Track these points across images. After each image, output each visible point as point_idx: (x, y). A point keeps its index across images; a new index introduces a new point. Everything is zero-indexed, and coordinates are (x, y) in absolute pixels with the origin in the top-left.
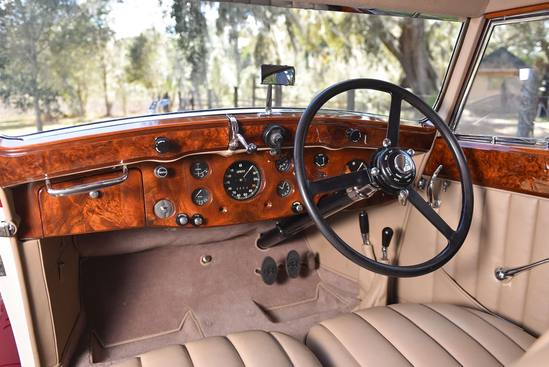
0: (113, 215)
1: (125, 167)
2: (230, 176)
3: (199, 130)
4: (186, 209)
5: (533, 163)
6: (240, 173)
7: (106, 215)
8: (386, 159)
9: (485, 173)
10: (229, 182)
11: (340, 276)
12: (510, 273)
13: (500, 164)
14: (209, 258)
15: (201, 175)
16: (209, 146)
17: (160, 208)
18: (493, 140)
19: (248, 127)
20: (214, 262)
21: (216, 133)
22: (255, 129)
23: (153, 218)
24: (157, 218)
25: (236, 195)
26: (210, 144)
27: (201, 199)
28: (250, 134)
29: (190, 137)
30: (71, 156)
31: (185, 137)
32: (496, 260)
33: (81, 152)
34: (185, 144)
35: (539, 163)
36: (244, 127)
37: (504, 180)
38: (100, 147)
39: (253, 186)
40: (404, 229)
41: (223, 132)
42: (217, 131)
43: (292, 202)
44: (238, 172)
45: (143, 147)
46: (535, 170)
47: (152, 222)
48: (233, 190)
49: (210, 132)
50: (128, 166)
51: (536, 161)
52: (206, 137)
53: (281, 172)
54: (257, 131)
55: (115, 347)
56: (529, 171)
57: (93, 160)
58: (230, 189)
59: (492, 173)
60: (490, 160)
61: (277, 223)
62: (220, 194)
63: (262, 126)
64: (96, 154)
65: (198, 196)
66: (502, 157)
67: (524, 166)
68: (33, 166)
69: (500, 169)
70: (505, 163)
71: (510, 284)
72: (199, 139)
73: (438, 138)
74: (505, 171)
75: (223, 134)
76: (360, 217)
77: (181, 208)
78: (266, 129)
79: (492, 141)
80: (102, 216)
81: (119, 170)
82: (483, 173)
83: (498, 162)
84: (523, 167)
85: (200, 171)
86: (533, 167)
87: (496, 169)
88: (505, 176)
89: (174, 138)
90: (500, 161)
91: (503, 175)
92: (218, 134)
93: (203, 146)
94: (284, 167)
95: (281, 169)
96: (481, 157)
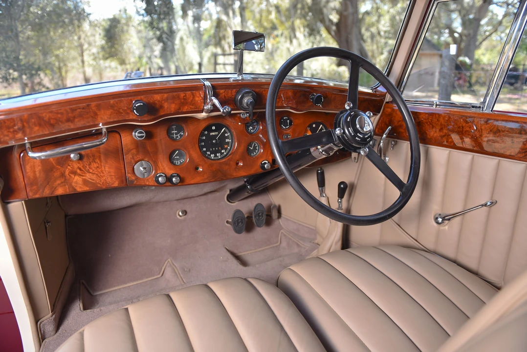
0: (95, 176)
1: (104, 130)
2: (204, 138)
3: (175, 94)
4: (164, 168)
6: (213, 135)
7: (88, 176)
8: (348, 120)
9: (428, 133)
10: (203, 144)
11: (300, 224)
12: (447, 218)
13: (441, 124)
14: (185, 212)
15: (177, 137)
16: (185, 109)
17: (139, 169)
18: (435, 105)
19: (222, 91)
20: (189, 216)
21: (192, 97)
22: (228, 92)
23: (134, 178)
24: (137, 178)
25: (210, 155)
26: (186, 107)
27: (177, 159)
28: (223, 97)
29: (167, 100)
30: (49, 119)
31: (162, 101)
32: (435, 208)
33: (59, 116)
34: (162, 107)
36: (217, 90)
38: (79, 110)
39: (226, 146)
40: (356, 182)
41: (198, 95)
42: (193, 94)
43: (261, 161)
44: (211, 134)
45: (121, 111)
47: (132, 181)
48: (207, 151)
49: (185, 96)
50: (107, 128)
52: (182, 101)
53: (251, 134)
54: (230, 95)
55: (102, 294)
56: (467, 131)
57: (72, 122)
58: (205, 149)
59: (433, 133)
60: (433, 121)
61: (245, 180)
62: (195, 154)
63: (234, 90)
64: (74, 117)
65: (175, 156)
66: (443, 119)
68: (12, 130)
69: (441, 130)
70: (446, 124)
71: (446, 227)
72: (175, 102)
73: (387, 102)
74: (445, 131)
75: (198, 97)
76: (318, 173)
77: (159, 168)
78: (238, 93)
79: (433, 105)
80: (84, 177)
81: (99, 133)
82: (426, 134)
84: (461, 127)
85: (176, 134)
86: (470, 127)
87: (438, 130)
88: (445, 136)
89: (151, 101)
91: (444, 134)
92: (194, 97)
93: (180, 109)
94: (253, 129)
95: (251, 131)
96: (425, 119)
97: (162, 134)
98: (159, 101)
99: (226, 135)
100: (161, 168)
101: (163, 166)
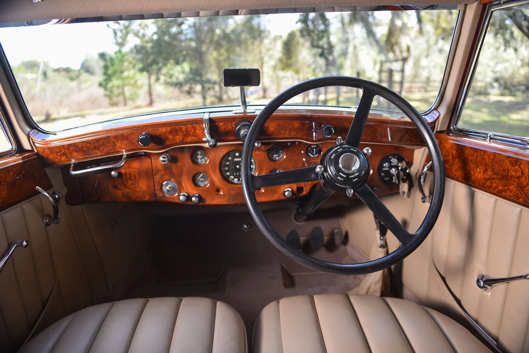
1: (125, 156)
2: (228, 163)
3: (177, 127)
4: (187, 189)
5: (517, 167)
6: (237, 161)
8: (332, 157)
9: (472, 173)
10: (227, 168)
12: (488, 282)
13: (486, 165)
15: (202, 161)
16: (189, 139)
18: (489, 138)
19: (221, 124)
21: (193, 129)
22: (228, 125)
23: (161, 195)
24: (164, 195)
25: (233, 179)
26: (189, 138)
27: (202, 181)
28: (223, 129)
29: (170, 132)
30: (82, 147)
31: (167, 133)
32: (479, 268)
33: (89, 145)
34: (167, 138)
35: (522, 168)
36: (217, 124)
37: (488, 183)
38: (101, 141)
41: (199, 128)
42: (193, 127)
43: (284, 188)
44: (235, 160)
45: (134, 141)
46: (518, 175)
47: (160, 197)
48: (231, 175)
49: (187, 129)
50: (127, 155)
51: (519, 165)
52: (185, 133)
53: (274, 161)
54: (229, 127)
56: (512, 176)
57: (98, 150)
58: (228, 174)
59: (478, 174)
60: (478, 160)
62: (217, 178)
63: (234, 123)
64: (100, 146)
65: (200, 178)
66: (488, 157)
67: (508, 169)
68: (59, 154)
69: (485, 171)
70: (490, 165)
71: (489, 294)
72: (179, 134)
74: (490, 173)
75: (199, 130)
77: (183, 188)
78: (237, 125)
79: (487, 138)
80: (123, 191)
81: (119, 158)
82: (471, 174)
83: (484, 162)
84: (507, 171)
85: (201, 159)
86: (516, 172)
87: (482, 171)
88: (489, 179)
89: (158, 134)
90: (486, 162)
91: (488, 177)
92: (195, 130)
93: (183, 140)
94: (278, 157)
95: (275, 158)
96: (470, 156)
97: (186, 159)
98: (164, 133)
100: (185, 188)
101: (186, 186)
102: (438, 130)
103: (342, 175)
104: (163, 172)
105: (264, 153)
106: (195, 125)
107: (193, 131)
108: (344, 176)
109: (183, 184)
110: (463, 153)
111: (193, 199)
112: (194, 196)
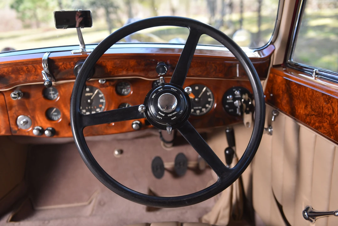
3: (18, 67)
4: (41, 123)
5: (329, 105)
6: (88, 96)
8: (153, 97)
9: (297, 108)
13: (307, 101)
14: (121, 152)
15: (54, 97)
17: (21, 120)
18: (314, 73)
19: (60, 64)
22: (67, 64)
23: (16, 129)
25: (85, 113)
26: (32, 77)
27: (56, 115)
28: (64, 69)
29: (13, 72)
34: (10, 78)
35: (333, 106)
37: (308, 119)
39: (100, 106)
41: (39, 68)
42: (34, 67)
44: (86, 95)
46: (330, 113)
47: (15, 132)
48: (83, 108)
49: (28, 68)
51: (331, 103)
52: (27, 72)
53: (122, 95)
56: (325, 113)
59: (301, 110)
60: (301, 96)
63: (73, 63)
65: (54, 112)
66: (308, 94)
67: (322, 107)
70: (310, 101)
72: (22, 73)
74: (309, 109)
76: (227, 133)
77: (37, 122)
82: (295, 109)
84: (321, 108)
85: (54, 94)
86: (328, 110)
87: (304, 107)
88: (308, 115)
90: (306, 98)
91: (307, 113)
92: (36, 69)
93: (26, 79)
94: (127, 91)
95: (124, 92)
96: (295, 91)
97: (37, 96)
98: (7, 73)
99: (100, 96)
100: (39, 122)
101: (40, 121)
102: (274, 64)
103: (161, 114)
104: (17, 108)
105: (112, 88)
106: (35, 65)
107: (34, 70)
108: (162, 114)
109: (37, 118)
110: (290, 88)
111: (47, 132)
112: (47, 129)
